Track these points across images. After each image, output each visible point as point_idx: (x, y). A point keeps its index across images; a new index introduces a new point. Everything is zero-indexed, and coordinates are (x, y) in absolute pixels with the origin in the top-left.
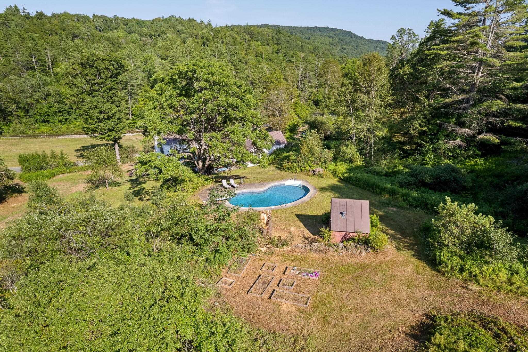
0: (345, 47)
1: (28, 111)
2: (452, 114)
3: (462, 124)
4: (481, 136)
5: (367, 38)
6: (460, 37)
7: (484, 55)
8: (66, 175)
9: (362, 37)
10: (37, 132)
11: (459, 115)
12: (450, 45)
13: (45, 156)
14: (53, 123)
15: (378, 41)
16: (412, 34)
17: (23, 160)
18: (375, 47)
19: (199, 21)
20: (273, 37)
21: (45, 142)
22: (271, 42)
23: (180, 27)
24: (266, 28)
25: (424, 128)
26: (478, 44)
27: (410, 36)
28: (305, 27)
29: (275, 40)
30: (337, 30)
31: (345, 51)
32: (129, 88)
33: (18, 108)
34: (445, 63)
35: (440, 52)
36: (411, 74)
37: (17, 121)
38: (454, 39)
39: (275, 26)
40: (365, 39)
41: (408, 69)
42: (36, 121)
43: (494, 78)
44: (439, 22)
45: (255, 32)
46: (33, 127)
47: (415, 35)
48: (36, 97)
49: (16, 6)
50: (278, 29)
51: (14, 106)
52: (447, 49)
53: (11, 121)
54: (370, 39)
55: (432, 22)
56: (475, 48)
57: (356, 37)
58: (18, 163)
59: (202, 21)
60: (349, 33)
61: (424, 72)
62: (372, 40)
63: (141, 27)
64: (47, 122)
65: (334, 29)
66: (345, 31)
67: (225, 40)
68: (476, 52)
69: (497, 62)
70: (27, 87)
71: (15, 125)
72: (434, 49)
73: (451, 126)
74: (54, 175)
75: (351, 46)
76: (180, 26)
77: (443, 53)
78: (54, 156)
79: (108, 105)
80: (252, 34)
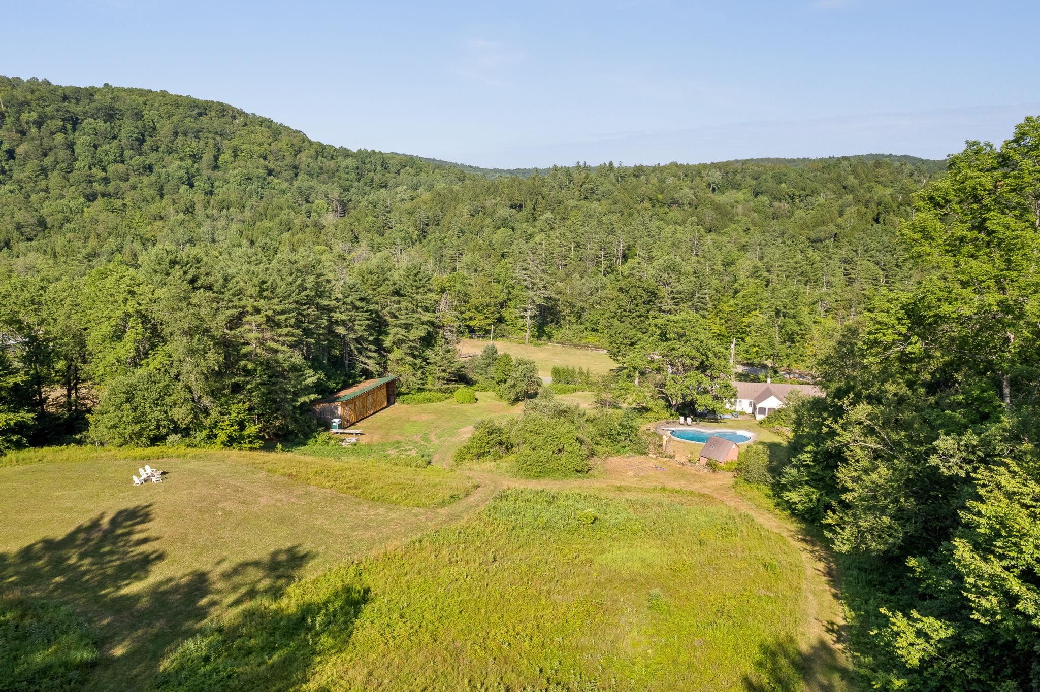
1: (580, 317)
8: (586, 393)
10: (584, 341)
13: (574, 372)
14: (602, 333)
17: (556, 372)
21: (586, 355)
32: (696, 300)
33: (572, 312)
37: (568, 326)
42: (586, 328)
46: (581, 335)
48: (591, 301)
49: (611, 163)
51: (568, 310)
53: (561, 326)
58: (550, 374)
63: (779, 183)
64: (596, 330)
70: (585, 289)
71: (565, 332)
74: (575, 390)
78: (581, 373)
79: (634, 332)
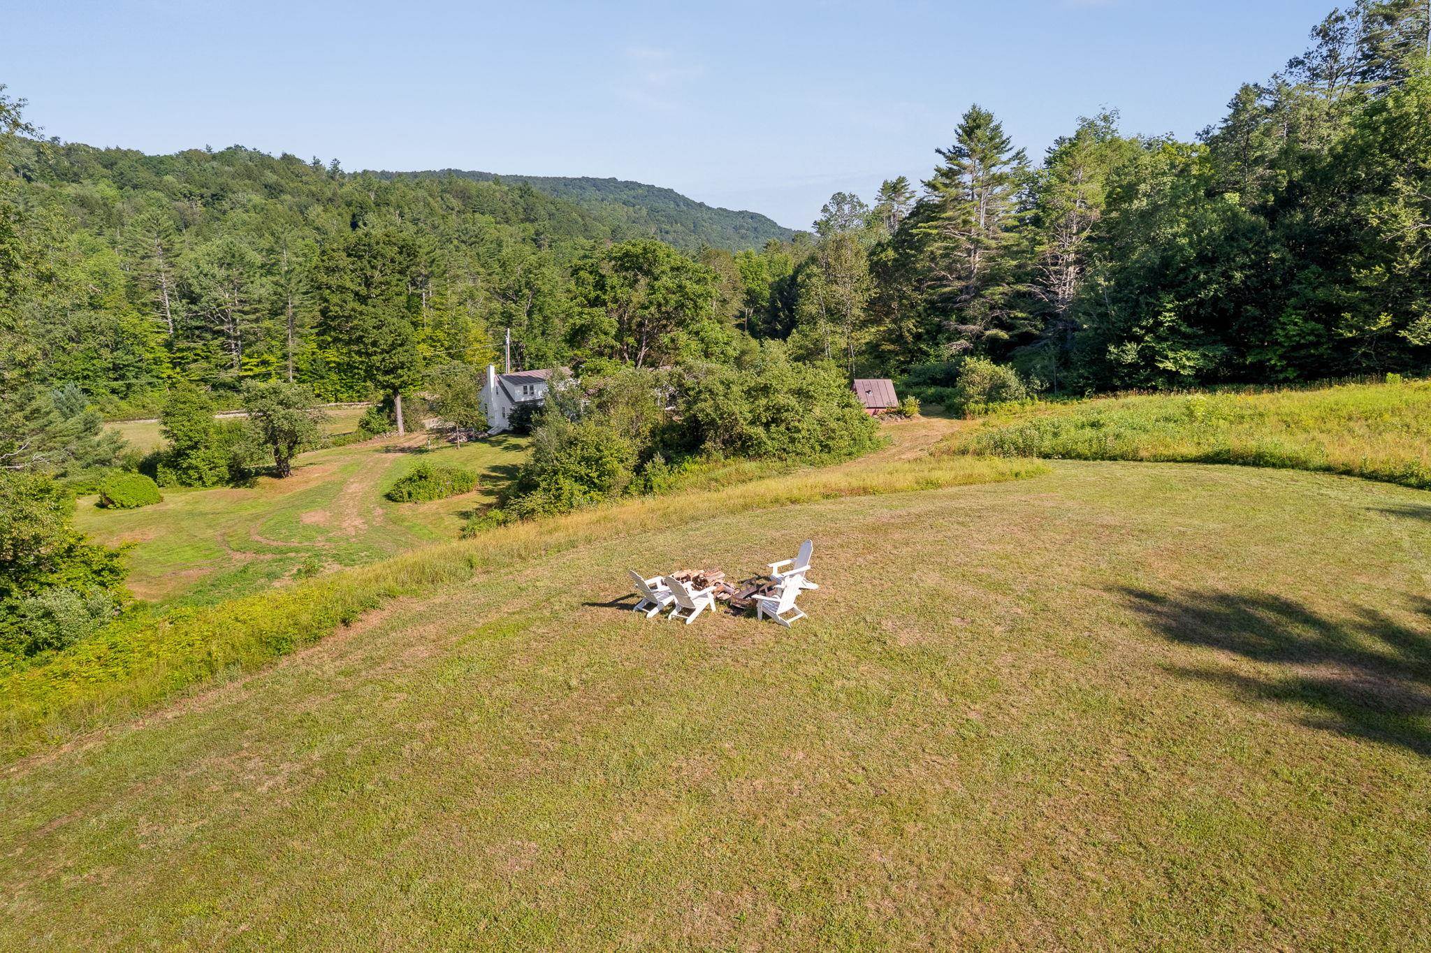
0: (668, 227)
2: (952, 310)
3: (963, 321)
4: (988, 333)
5: (715, 206)
6: (949, 214)
7: (978, 235)
9: (701, 205)
11: (960, 310)
12: (940, 223)
15: (741, 212)
16: (855, 202)
18: (736, 228)
19: (309, 161)
20: (515, 203)
22: (511, 214)
23: (271, 177)
24: (491, 183)
25: (920, 330)
26: (971, 222)
27: (854, 207)
28: (559, 179)
29: (521, 210)
30: (640, 185)
31: (670, 237)
34: (937, 245)
35: (930, 231)
36: (895, 260)
38: (944, 215)
39: (516, 178)
40: (709, 208)
41: (891, 253)
43: (992, 264)
44: (897, 183)
45: (474, 192)
47: (861, 206)
50: (524, 186)
52: (936, 228)
54: (721, 209)
55: (885, 183)
56: (967, 227)
57: (688, 203)
59: (317, 162)
60: (668, 194)
61: (913, 256)
62: (725, 210)
65: (631, 182)
66: (660, 190)
67: (406, 210)
68: (970, 231)
69: (993, 243)
72: (921, 227)
73: (953, 323)
75: (682, 225)
76: (268, 173)
77: (934, 232)
80: (464, 196)
